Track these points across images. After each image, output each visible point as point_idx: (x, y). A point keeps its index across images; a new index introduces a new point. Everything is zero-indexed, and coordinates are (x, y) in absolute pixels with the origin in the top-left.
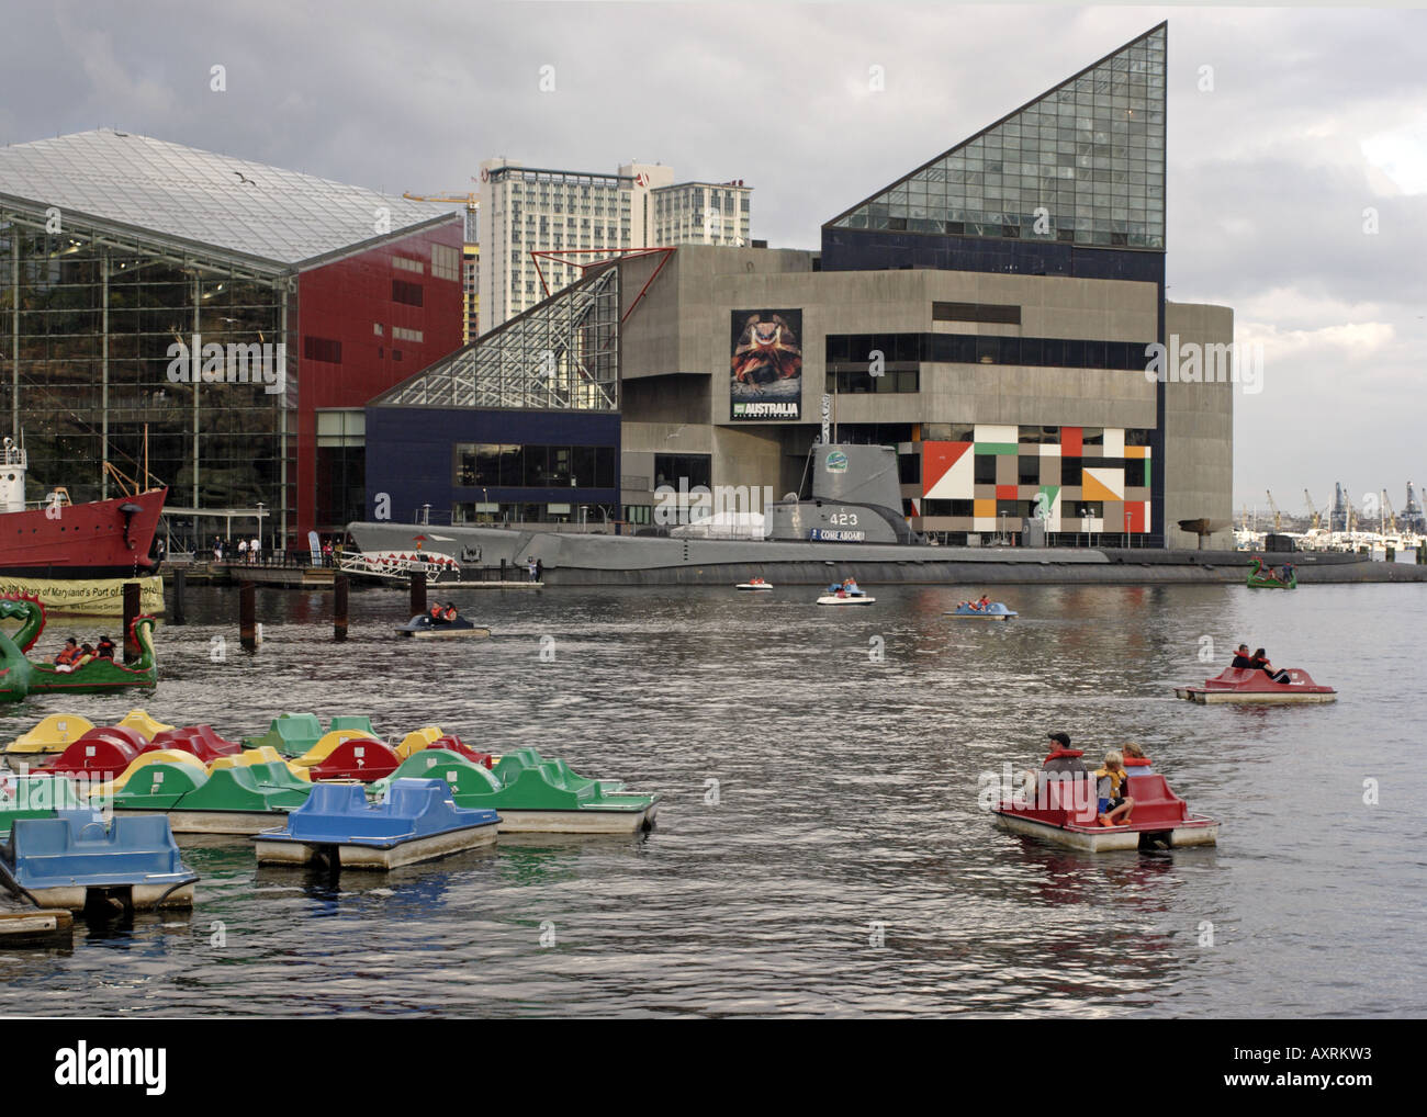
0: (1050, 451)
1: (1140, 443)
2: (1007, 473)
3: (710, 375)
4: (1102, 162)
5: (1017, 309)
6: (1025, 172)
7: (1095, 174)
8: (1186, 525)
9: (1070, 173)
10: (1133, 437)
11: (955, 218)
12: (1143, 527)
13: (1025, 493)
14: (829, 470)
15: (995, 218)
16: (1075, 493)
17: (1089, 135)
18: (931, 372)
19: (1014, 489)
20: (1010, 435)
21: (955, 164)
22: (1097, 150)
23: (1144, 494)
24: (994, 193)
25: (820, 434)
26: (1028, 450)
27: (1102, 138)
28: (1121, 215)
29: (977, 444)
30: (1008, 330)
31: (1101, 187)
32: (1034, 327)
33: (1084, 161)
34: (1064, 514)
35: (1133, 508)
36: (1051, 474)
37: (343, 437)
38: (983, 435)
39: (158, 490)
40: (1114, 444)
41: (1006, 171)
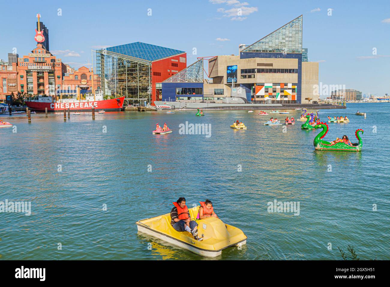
0: (278, 87)
1: (295, 85)
2: (270, 91)
3: (223, 76)
4: (290, 39)
5: (272, 64)
6: (276, 41)
7: (289, 41)
8: (306, 99)
9: (284, 41)
10: (293, 84)
11: (264, 50)
12: (295, 99)
13: (274, 94)
14: (233, 92)
15: (271, 49)
16: (282, 94)
17: (288, 35)
18: (257, 75)
19: (272, 93)
20: (271, 85)
21: (264, 40)
22: (290, 37)
23: (295, 94)
24: (271, 45)
25: (232, 86)
26: (274, 87)
27: (290, 35)
28: (294, 48)
29: (265, 87)
30: (271, 67)
31: (290, 43)
32: (275, 67)
33: (287, 39)
34: (281, 97)
35: (293, 96)
36: (278, 91)
37: (159, 87)
38: (266, 85)
39: (123, 97)
40: (290, 86)
41: (273, 41)
